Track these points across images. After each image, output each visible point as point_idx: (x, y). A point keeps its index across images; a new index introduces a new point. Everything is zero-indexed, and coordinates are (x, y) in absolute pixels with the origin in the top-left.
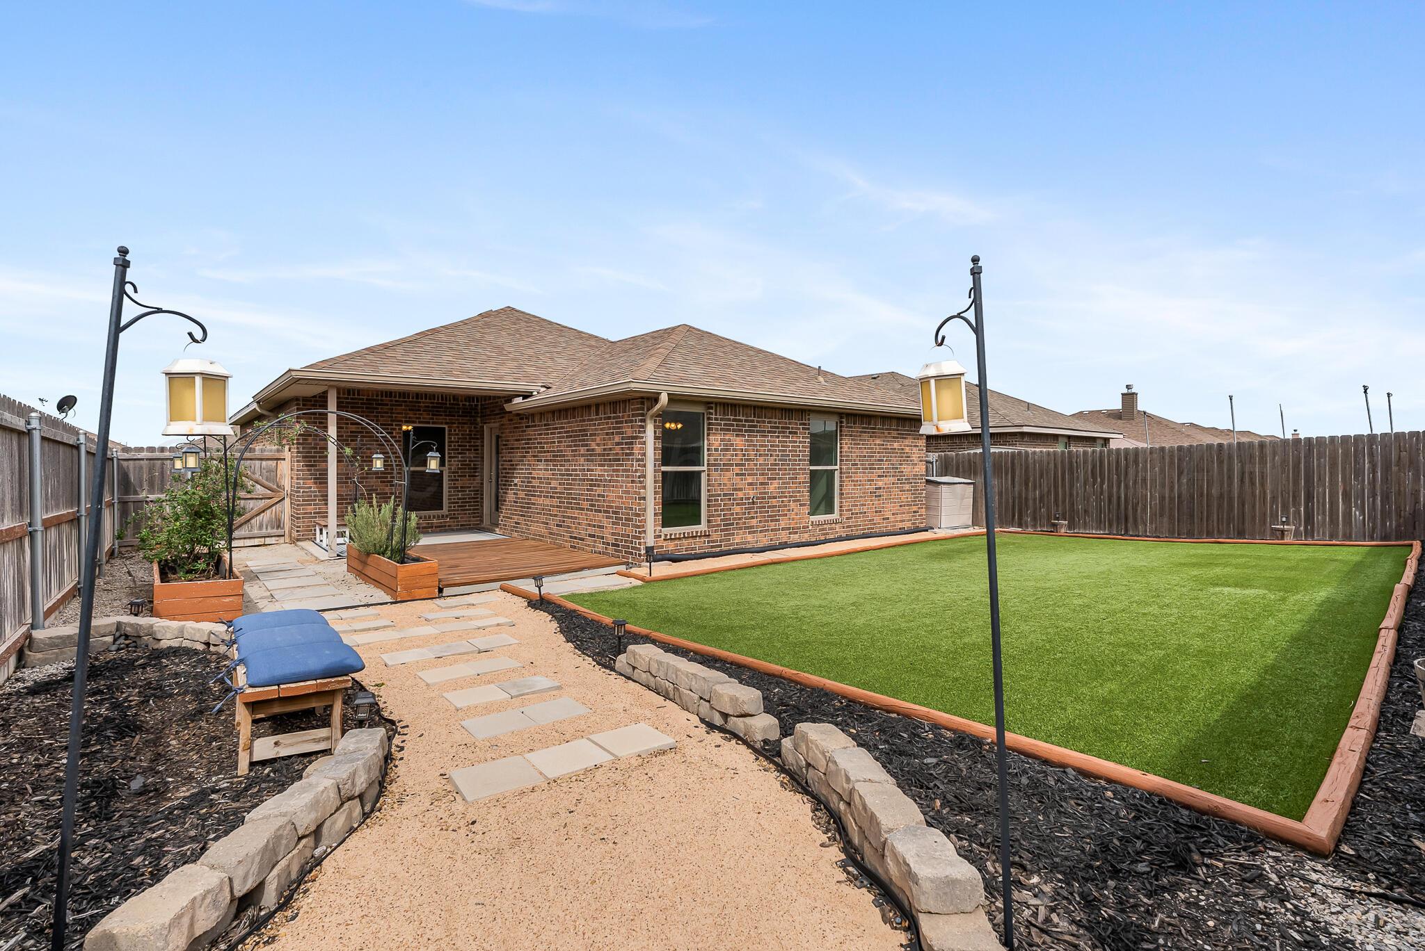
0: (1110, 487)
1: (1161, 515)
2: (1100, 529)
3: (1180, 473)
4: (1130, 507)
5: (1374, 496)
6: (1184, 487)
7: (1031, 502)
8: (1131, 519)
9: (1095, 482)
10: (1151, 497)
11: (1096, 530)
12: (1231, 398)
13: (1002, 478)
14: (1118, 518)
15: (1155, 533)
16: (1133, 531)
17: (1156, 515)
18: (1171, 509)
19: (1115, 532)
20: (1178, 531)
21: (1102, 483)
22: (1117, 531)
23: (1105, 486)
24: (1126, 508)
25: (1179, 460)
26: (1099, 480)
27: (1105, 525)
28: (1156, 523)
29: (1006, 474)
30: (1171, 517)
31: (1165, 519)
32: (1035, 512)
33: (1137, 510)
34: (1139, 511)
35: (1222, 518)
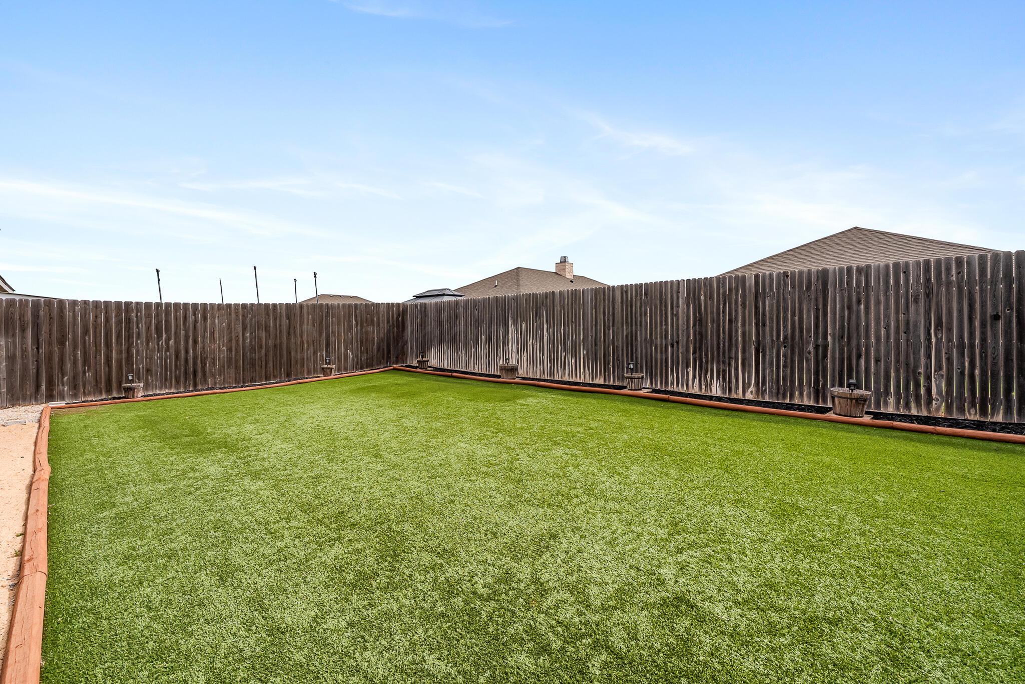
0: (177, 343)
1: (229, 367)
2: (166, 388)
3: (244, 329)
4: (199, 361)
5: (357, 342)
6: (248, 341)
7: (68, 366)
8: (200, 374)
9: (159, 336)
10: (219, 349)
11: (161, 389)
12: (255, 268)
13: (14, 335)
14: (186, 374)
15: (224, 384)
16: (202, 385)
17: (224, 367)
18: (236, 361)
19: (182, 390)
20: (243, 379)
21: (168, 339)
22: (185, 388)
23: (172, 342)
24: (195, 363)
25: (243, 316)
26: (164, 336)
27: (171, 382)
28: (224, 375)
29: (23, 330)
30: (237, 368)
31: (232, 370)
32: (75, 378)
33: (205, 364)
34: (208, 365)
35: (276, 364)
